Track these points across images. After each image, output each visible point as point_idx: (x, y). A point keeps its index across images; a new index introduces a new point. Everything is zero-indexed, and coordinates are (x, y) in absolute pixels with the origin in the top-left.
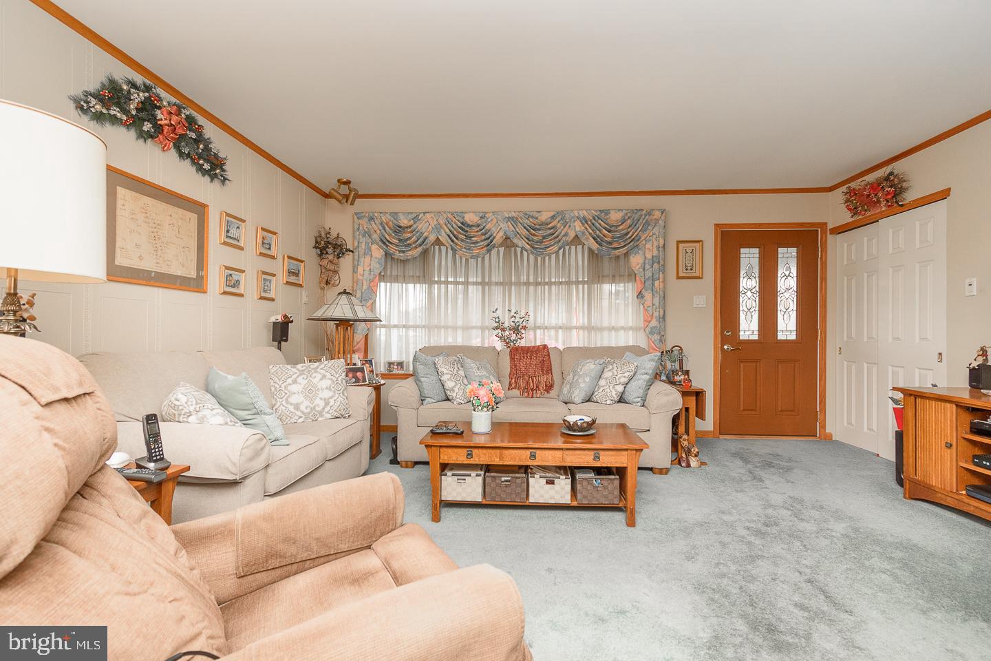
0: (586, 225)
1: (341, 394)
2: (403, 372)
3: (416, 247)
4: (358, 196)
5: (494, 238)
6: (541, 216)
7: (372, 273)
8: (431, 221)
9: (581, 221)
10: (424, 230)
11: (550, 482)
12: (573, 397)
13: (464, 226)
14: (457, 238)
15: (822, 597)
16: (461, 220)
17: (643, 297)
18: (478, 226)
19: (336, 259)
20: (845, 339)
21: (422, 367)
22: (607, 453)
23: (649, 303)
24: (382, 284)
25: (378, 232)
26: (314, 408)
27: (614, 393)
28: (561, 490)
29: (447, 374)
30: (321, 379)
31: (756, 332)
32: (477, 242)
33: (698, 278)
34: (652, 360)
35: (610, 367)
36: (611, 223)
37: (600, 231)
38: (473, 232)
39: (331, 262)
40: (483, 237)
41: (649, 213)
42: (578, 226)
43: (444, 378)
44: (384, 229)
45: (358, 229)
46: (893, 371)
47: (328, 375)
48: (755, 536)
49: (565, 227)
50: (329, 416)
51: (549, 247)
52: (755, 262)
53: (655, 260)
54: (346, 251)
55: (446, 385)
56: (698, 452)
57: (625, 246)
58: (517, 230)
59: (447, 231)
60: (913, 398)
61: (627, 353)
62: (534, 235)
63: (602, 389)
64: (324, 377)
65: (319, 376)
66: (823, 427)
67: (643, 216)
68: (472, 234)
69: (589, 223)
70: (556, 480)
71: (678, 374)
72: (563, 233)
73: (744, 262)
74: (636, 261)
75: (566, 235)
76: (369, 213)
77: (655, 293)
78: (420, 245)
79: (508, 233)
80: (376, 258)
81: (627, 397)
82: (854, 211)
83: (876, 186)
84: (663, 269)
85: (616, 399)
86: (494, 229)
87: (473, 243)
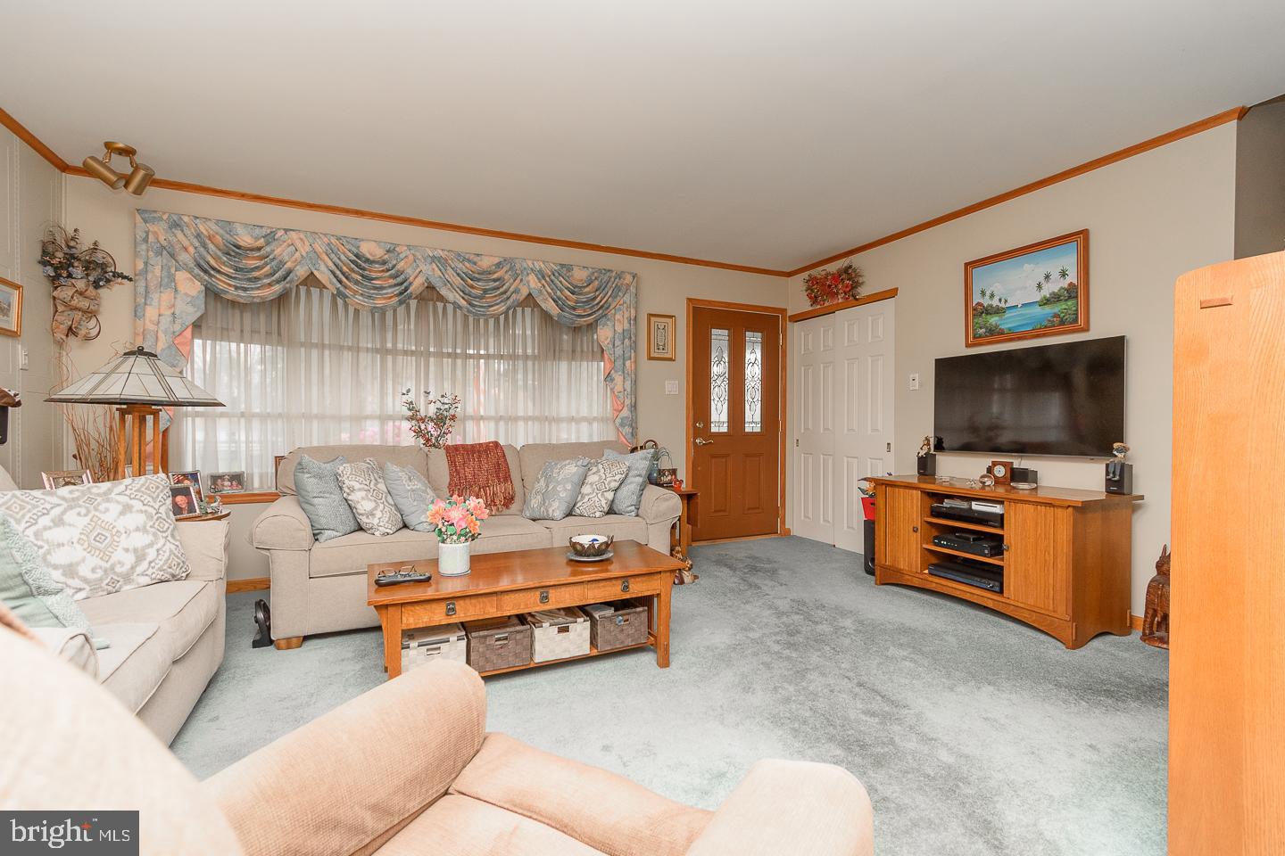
0: (543, 282)
1: (169, 538)
2: (242, 492)
3: (270, 285)
4: (151, 180)
5: (411, 284)
6: (481, 260)
7: (178, 321)
8: (298, 244)
9: (536, 275)
10: (286, 258)
11: (564, 630)
12: (550, 511)
13: (360, 261)
14: (347, 278)
15: (879, 698)
16: (355, 251)
17: (612, 380)
18: (384, 263)
19: (91, 288)
20: (802, 431)
21: (313, 480)
22: (638, 579)
23: (619, 387)
24: (198, 343)
25: (192, 250)
26: (112, 568)
27: (604, 502)
28: (578, 638)
29: (360, 490)
30: (122, 513)
31: (726, 425)
32: (382, 288)
33: (670, 359)
34: (645, 458)
35: (595, 469)
36: (575, 283)
37: (561, 291)
38: (376, 272)
39: (81, 294)
40: (392, 281)
41: (620, 276)
42: (533, 283)
43: (354, 497)
44: (205, 246)
45: (146, 240)
46: (848, 462)
47: (137, 505)
48: (788, 648)
49: (514, 281)
50: (145, 580)
51: (492, 306)
52: (725, 345)
53: (626, 334)
54: (114, 276)
55: (359, 506)
56: (692, 565)
57: (589, 315)
58: (447, 276)
59: (330, 264)
60: (884, 487)
61: (607, 452)
62: (472, 287)
63: (587, 498)
64: (127, 509)
65: (115, 509)
66: (783, 523)
67: (613, 279)
68: (374, 275)
69: (547, 279)
70: (571, 626)
71: (664, 474)
72: (511, 289)
73: (714, 344)
74: (604, 334)
75: (517, 291)
76: (170, 214)
77: (626, 376)
78: (278, 282)
79: (431, 280)
80: (186, 294)
81: (619, 506)
82: (814, 300)
83: (837, 277)
84: (634, 346)
85: (606, 509)
86: (409, 271)
87: (375, 288)
